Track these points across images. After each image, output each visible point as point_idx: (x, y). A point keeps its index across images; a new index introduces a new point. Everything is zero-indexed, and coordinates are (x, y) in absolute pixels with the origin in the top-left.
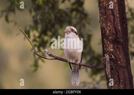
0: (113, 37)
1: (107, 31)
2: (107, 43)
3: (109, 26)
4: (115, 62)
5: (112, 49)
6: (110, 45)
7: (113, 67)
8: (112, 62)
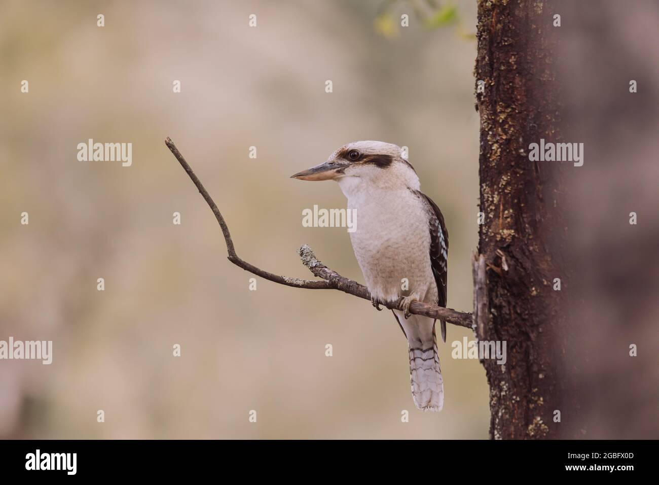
0: (516, 173)
1: (495, 147)
2: (492, 201)
3: (505, 122)
4: (515, 290)
5: (509, 228)
6: (504, 211)
7: (506, 310)
8: (504, 288)
